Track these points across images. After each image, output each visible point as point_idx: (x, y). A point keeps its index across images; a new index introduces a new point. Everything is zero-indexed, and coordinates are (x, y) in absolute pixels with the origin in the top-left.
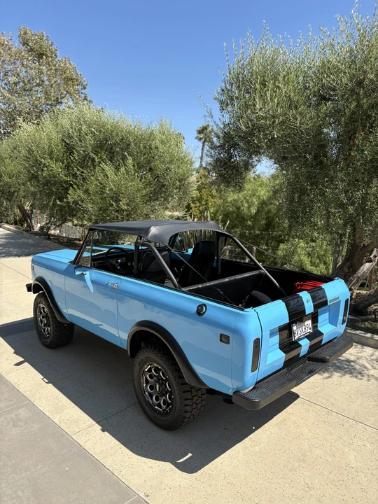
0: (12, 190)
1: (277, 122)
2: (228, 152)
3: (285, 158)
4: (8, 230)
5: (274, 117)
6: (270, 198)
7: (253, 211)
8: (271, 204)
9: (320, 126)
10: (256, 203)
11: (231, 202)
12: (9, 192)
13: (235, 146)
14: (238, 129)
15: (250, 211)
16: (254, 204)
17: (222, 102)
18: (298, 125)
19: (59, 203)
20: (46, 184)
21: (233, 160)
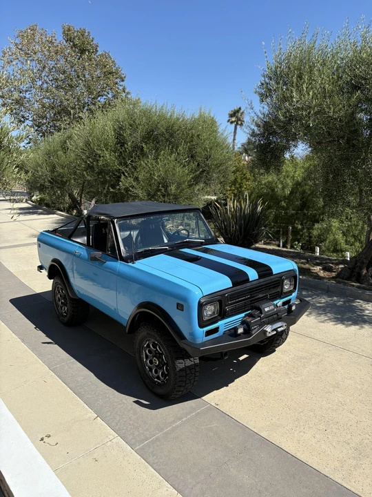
0: (65, 180)
1: (312, 112)
2: (268, 138)
3: (319, 143)
4: (62, 216)
5: (310, 107)
6: (304, 179)
7: (287, 192)
8: (306, 185)
9: (353, 113)
10: (291, 184)
11: (265, 184)
12: (62, 181)
13: (274, 133)
14: (276, 119)
15: (284, 192)
16: (288, 185)
17: (261, 95)
18: (332, 114)
19: (111, 190)
20: (100, 173)
21: (272, 146)
